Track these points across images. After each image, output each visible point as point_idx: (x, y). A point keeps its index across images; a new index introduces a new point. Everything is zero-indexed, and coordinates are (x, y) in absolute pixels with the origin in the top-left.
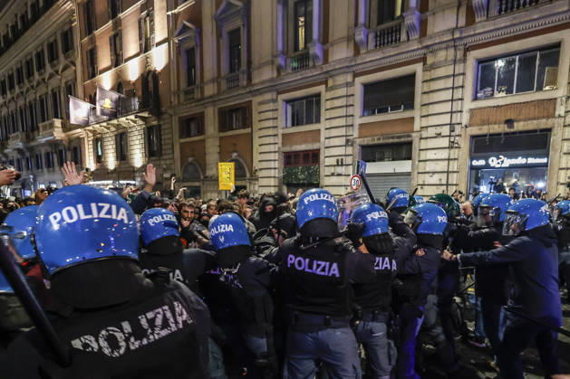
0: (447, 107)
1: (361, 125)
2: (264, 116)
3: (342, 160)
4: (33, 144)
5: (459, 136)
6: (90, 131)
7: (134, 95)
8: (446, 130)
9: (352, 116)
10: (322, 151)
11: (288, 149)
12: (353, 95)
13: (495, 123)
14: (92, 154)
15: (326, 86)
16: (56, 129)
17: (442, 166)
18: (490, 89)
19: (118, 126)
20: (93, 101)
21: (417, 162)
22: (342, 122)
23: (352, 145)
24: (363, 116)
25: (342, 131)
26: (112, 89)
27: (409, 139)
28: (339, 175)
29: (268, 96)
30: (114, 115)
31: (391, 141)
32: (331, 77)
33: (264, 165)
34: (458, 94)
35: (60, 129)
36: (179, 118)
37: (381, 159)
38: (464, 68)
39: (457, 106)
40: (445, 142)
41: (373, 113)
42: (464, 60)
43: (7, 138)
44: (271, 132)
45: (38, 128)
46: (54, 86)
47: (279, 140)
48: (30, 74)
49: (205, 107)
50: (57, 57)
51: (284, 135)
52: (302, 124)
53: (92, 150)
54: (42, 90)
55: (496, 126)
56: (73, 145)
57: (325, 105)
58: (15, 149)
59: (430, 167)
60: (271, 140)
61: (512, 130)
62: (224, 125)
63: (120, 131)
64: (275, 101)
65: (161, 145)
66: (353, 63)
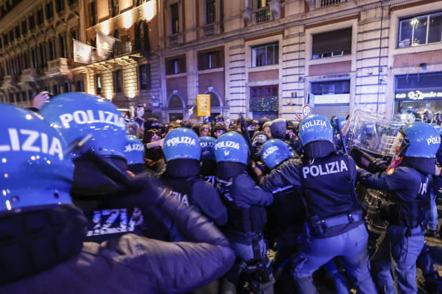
0: (376, 53)
1: (311, 66)
2: (234, 58)
3: (296, 93)
4: (43, 78)
5: (386, 75)
6: (91, 68)
7: (128, 40)
8: (376, 71)
9: (304, 59)
10: (280, 87)
11: (254, 84)
12: (304, 43)
13: (413, 66)
14: (93, 87)
15: (283, 36)
16: (62, 67)
17: (373, 98)
18: (408, 40)
19: (115, 65)
20: (93, 44)
21: (354, 95)
22: (296, 63)
23: (304, 82)
24: (312, 59)
25: (296, 71)
26: (110, 35)
27: (348, 78)
28: (294, 105)
29: (237, 43)
30: (111, 55)
31: (334, 79)
32: (287, 28)
33: (235, 97)
34: (385, 43)
35: (66, 67)
36: (166, 59)
37: (326, 93)
38: (389, 24)
39: (384, 52)
40: (375, 80)
41: (320, 57)
42: (389, 17)
43: (20, 73)
44: (240, 71)
45: (47, 66)
46: (61, 32)
47: (246, 77)
48: (40, 22)
49: (187, 51)
50: (64, 8)
51: (250, 73)
52: (264, 65)
53: (93, 84)
54: (50, 34)
55: (414, 68)
56: (77, 79)
57: (282, 50)
58: (27, 83)
59: (364, 99)
60: (240, 77)
61: (425, 72)
62: (202, 65)
63: (117, 69)
64: (242, 46)
65: (150, 80)
66: (304, 18)
